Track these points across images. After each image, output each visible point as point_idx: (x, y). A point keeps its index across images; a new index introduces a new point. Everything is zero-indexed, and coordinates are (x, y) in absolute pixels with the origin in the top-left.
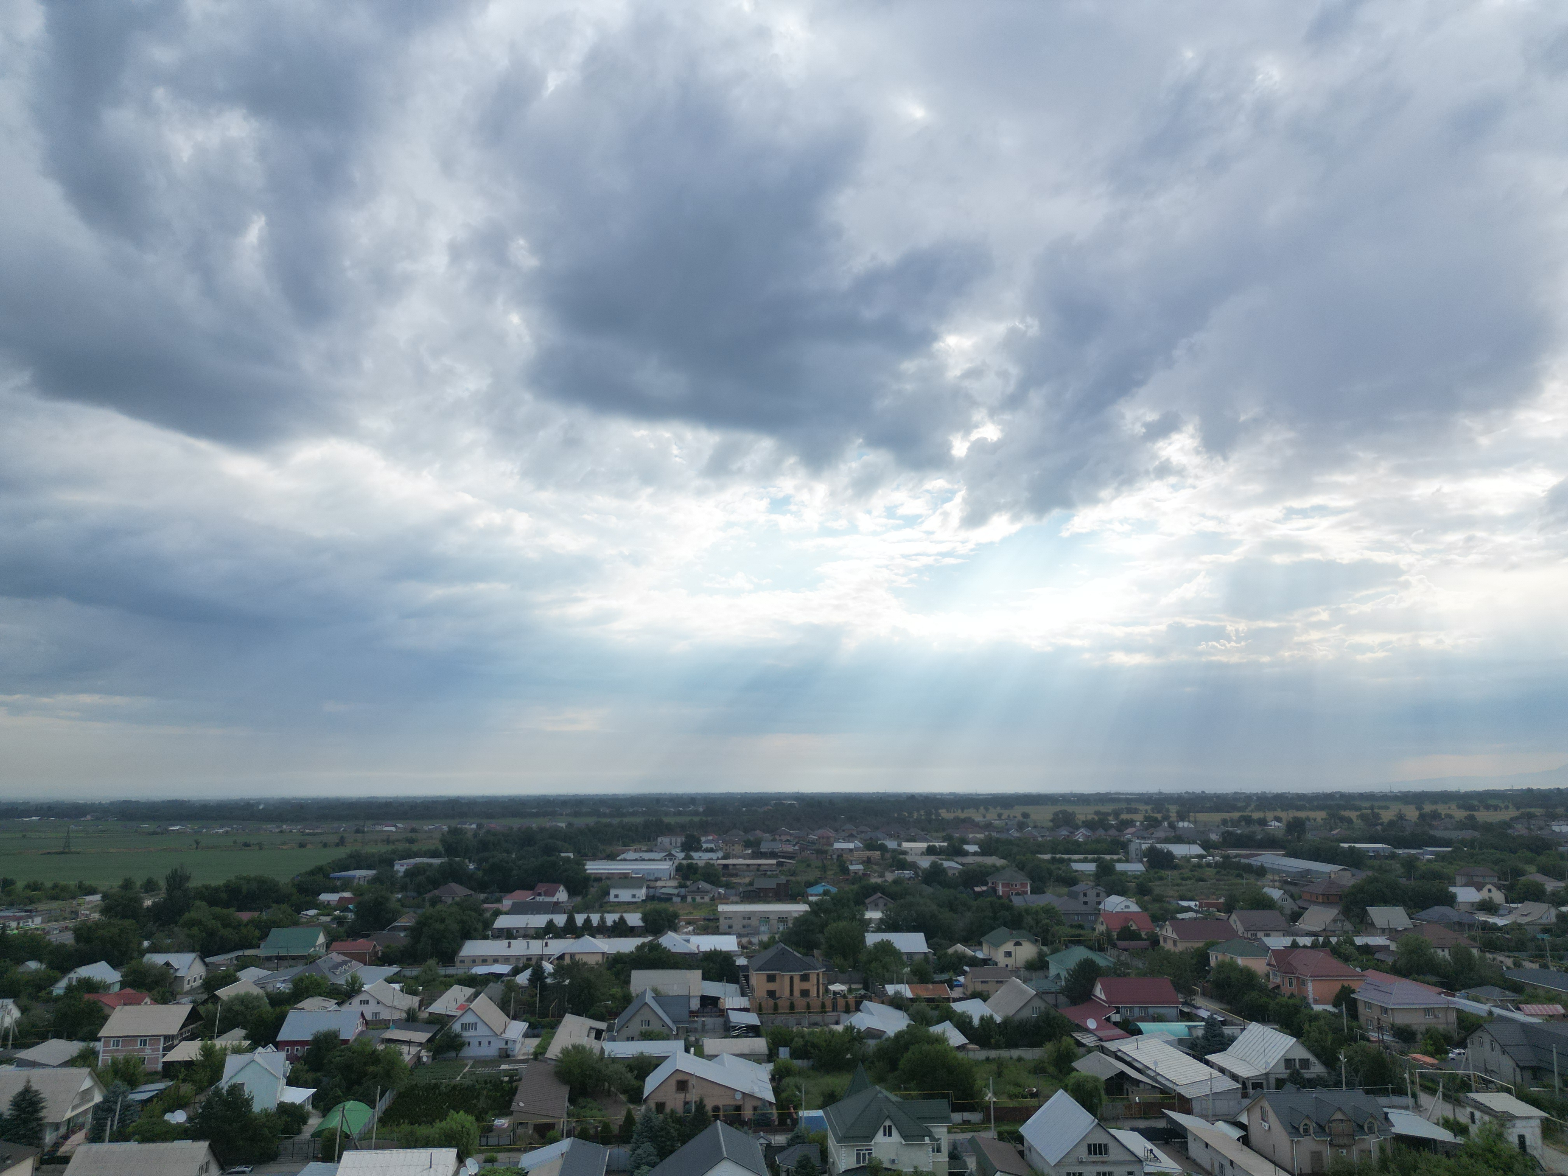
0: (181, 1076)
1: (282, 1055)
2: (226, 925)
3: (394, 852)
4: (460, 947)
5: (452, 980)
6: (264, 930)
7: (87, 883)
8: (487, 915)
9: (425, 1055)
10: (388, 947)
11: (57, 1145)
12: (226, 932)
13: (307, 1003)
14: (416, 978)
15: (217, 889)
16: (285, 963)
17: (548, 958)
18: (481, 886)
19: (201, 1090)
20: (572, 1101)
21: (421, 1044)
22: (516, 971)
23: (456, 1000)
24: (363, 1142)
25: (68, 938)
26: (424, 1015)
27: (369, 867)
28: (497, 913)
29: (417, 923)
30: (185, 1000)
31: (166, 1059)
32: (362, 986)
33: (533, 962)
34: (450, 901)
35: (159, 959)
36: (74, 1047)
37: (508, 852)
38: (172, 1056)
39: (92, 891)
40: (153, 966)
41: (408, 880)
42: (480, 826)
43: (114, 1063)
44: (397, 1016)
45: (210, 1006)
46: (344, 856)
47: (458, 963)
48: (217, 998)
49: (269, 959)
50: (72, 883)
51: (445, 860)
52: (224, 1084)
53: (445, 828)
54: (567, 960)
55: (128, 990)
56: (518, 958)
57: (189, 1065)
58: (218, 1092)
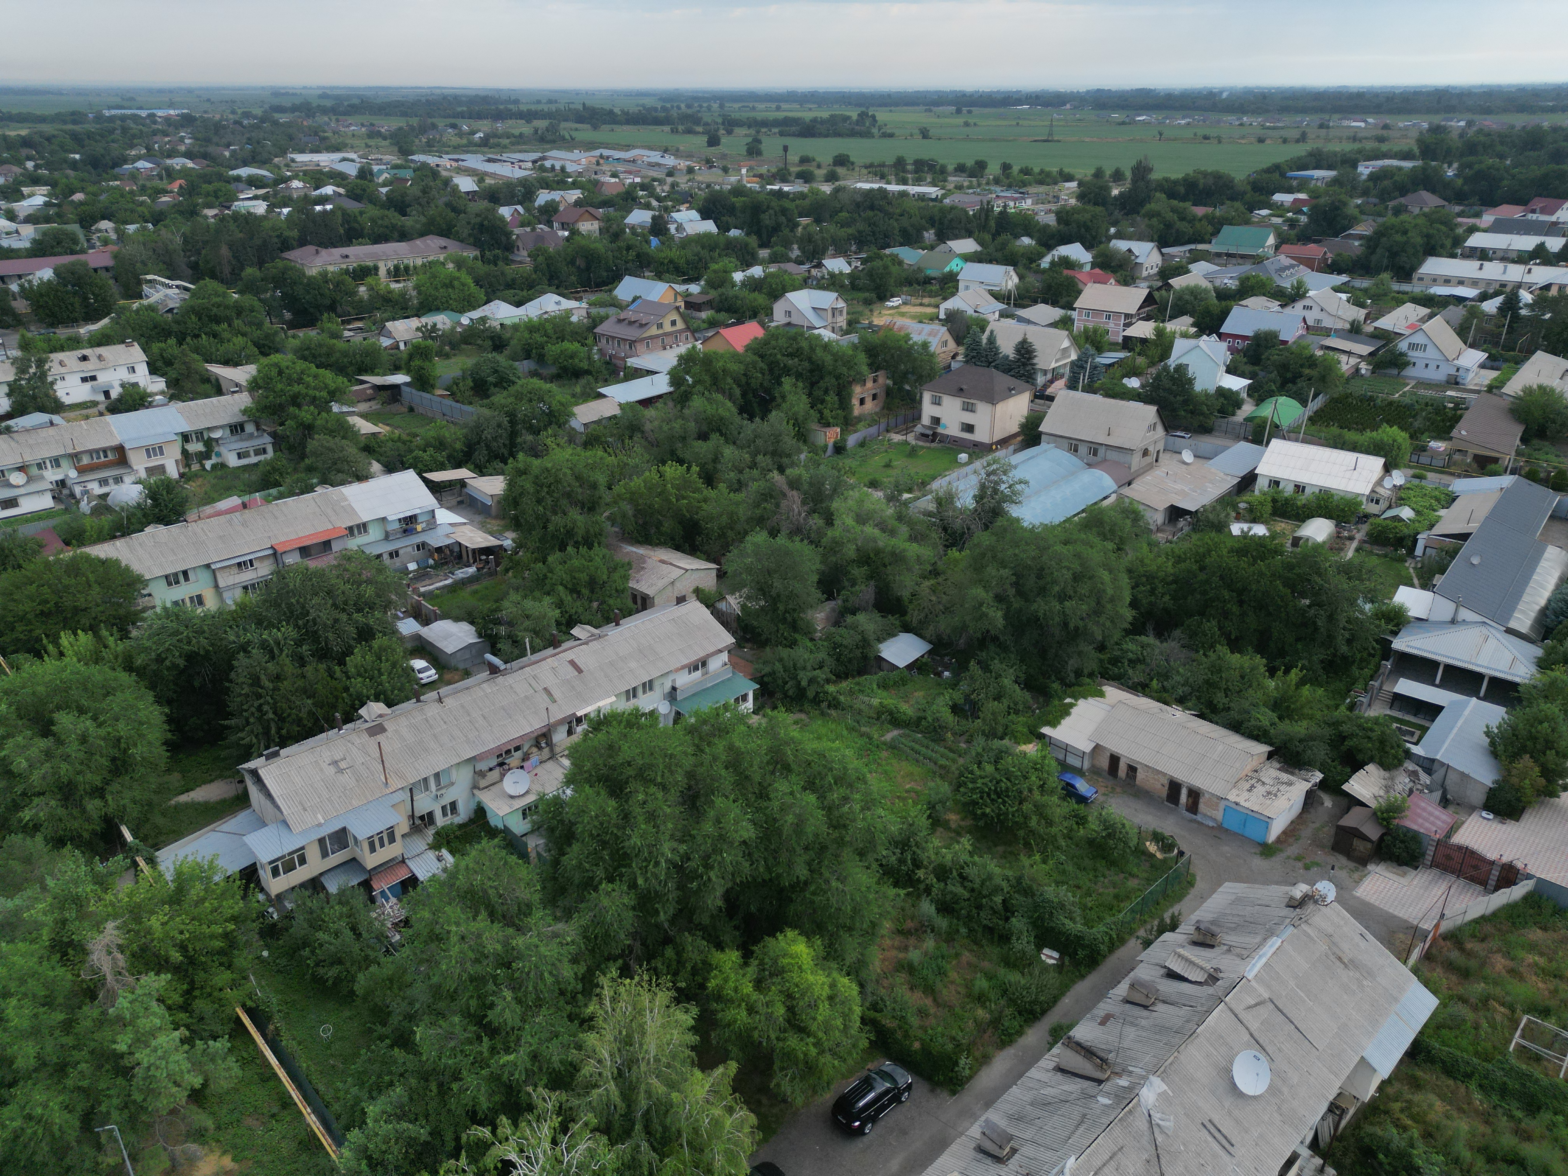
0: (1137, 350)
1: (1224, 345)
2: (1182, 219)
3: (1360, 151)
4: (1420, 263)
5: (1405, 297)
6: (1216, 226)
7: (1066, 170)
8: (1460, 231)
9: (1364, 368)
10: (1339, 255)
11: (1046, 386)
12: (1183, 226)
13: (1251, 301)
14: (1365, 291)
15: (1176, 182)
16: (1234, 261)
17: (1529, 287)
18: (1459, 197)
19: (1152, 364)
20: (1523, 440)
21: (1361, 356)
22: (1484, 297)
23: (1406, 318)
24: (1291, 434)
25: (1050, 220)
26: (1369, 328)
27: (1330, 168)
28: (1472, 230)
29: (1375, 233)
30: (1144, 284)
31: (1126, 333)
32: (1307, 291)
33: (1508, 289)
34: (1416, 211)
35: (1122, 245)
36: (1056, 313)
37: (1502, 157)
38: (1131, 332)
39: (1069, 178)
40: (1117, 251)
41: (1371, 184)
42: (1470, 124)
43: (1086, 330)
44: (1339, 325)
45: (1163, 292)
46: (1304, 154)
47: (1415, 281)
48: (1170, 286)
49: (1219, 255)
50: (1055, 170)
51: (1419, 163)
52: (1172, 362)
53: (1425, 125)
54: (1554, 292)
55: (1097, 271)
56: (1489, 282)
57: (1144, 341)
58: (1166, 368)
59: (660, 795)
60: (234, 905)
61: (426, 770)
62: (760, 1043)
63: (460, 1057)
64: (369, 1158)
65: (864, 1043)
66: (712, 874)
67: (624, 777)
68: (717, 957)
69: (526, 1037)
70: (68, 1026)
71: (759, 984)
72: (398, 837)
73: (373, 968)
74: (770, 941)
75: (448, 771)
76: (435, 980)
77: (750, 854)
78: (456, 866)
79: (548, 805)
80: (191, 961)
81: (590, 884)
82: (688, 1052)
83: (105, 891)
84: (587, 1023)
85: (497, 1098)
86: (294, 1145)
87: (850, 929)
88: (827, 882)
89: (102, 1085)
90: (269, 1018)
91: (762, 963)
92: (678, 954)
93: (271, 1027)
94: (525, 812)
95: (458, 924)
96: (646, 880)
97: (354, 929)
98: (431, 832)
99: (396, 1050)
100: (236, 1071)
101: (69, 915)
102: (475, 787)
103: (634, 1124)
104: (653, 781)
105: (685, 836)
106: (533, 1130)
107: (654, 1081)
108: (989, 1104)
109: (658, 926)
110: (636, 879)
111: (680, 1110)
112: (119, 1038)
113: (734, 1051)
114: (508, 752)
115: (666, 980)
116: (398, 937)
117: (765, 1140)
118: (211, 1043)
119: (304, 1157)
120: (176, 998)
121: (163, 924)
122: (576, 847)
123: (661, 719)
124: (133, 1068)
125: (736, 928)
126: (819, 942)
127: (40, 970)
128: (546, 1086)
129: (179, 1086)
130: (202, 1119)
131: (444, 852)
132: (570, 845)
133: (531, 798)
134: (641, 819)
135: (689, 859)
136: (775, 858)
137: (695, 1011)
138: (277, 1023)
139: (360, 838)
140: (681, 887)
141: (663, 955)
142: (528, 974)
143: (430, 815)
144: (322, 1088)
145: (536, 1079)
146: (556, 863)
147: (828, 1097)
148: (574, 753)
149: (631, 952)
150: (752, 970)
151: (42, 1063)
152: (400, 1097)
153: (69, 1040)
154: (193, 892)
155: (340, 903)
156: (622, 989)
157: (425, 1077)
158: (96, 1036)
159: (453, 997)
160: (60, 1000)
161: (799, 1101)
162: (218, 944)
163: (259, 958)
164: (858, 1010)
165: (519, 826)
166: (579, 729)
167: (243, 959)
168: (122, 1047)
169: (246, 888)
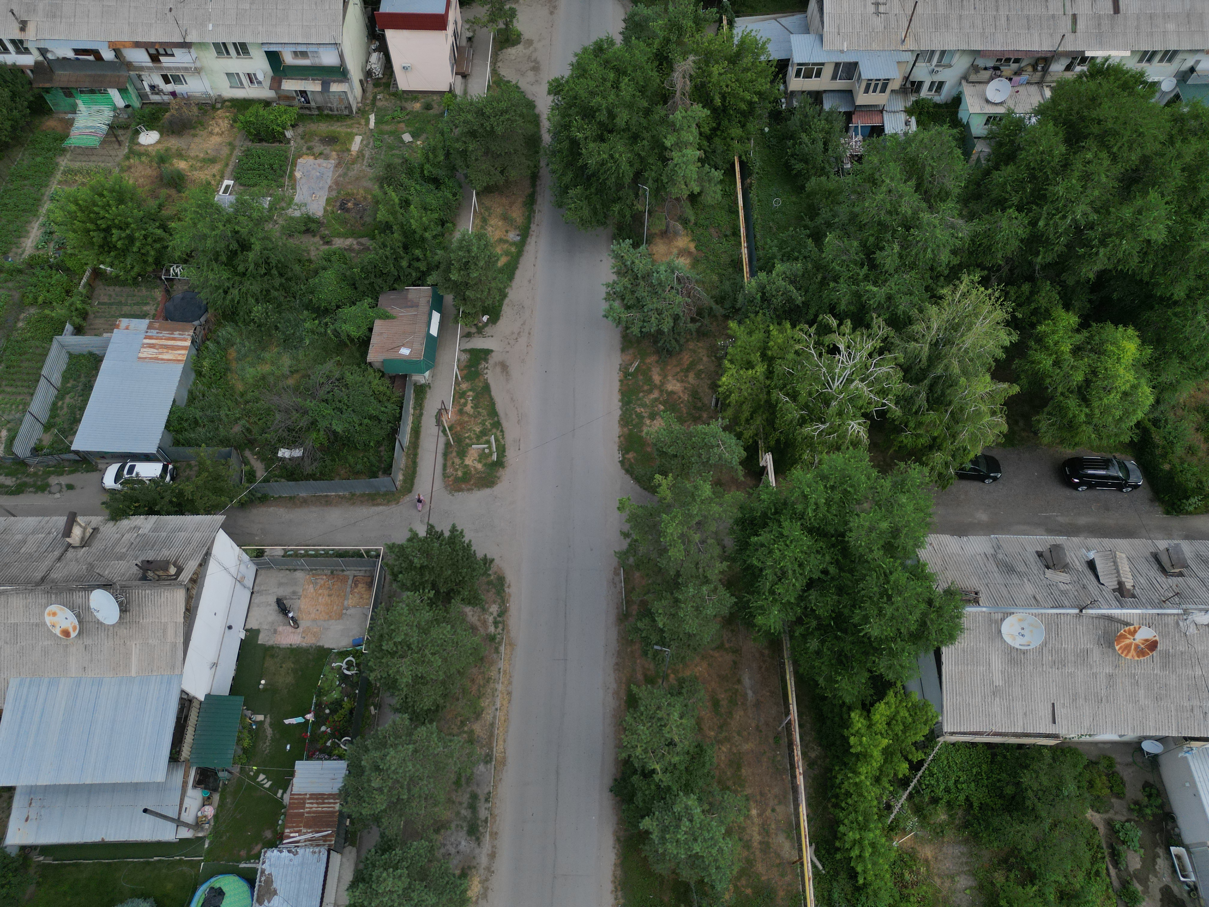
59: (1106, 163)
60: (763, 85)
61: (937, 46)
62: (1047, 388)
63: (844, 269)
64: (764, 294)
65: (1125, 438)
66: (1102, 251)
67: (1086, 131)
68: (1060, 312)
69: (891, 283)
70: (647, 112)
71: (1077, 351)
72: (888, 90)
73: (823, 178)
74: (1110, 327)
75: (953, 53)
76: (857, 209)
77: (1145, 253)
78: (916, 135)
79: (1011, 122)
80: (725, 109)
81: (1002, 204)
82: (991, 360)
83: (698, 31)
84: (936, 299)
85: (852, 308)
86: (728, 260)
87: (1183, 358)
88: (1196, 313)
89: (651, 161)
90: (750, 174)
91: (1091, 337)
92: (1032, 293)
93: (749, 181)
94: (990, 119)
95: (892, 179)
96: (1047, 225)
97: (825, 144)
98: (913, 98)
99: (810, 240)
100: (719, 196)
101: (673, 38)
102: (965, 77)
103: (925, 378)
104: (1109, 148)
105: (1102, 209)
106: (862, 339)
107: (955, 363)
108: (1188, 537)
109: (1031, 264)
110: (1039, 219)
111: (960, 391)
112: (669, 136)
113: (1024, 381)
114: (1008, 60)
115: (1010, 305)
116: (849, 166)
117: (1003, 445)
118: (713, 170)
119: (730, 270)
120: (706, 130)
121: (720, 74)
122: (1010, 169)
123: (1157, 95)
124: (668, 160)
125: (1090, 301)
126: (1149, 351)
127: (646, 67)
128: (885, 320)
129: (687, 186)
130: (690, 213)
131: (913, 120)
132: (1007, 165)
133: (1001, 110)
134: (1077, 174)
135: (1092, 228)
136: (1165, 269)
137: (1015, 338)
138: (753, 180)
139: (863, 77)
140: (1069, 246)
141: (1019, 287)
142: (918, 242)
143: (920, 83)
144: (758, 237)
145: (882, 312)
146: (987, 173)
147: (1069, 452)
148: (1059, 89)
149: (998, 270)
150: (1079, 338)
151: (627, 129)
152: (798, 270)
153: (644, 122)
154: (745, 60)
155: (826, 120)
156: (974, 292)
157: (818, 267)
158: (658, 128)
159: (861, 227)
160: (649, 93)
161: (1046, 440)
162: (743, 106)
163: (762, 130)
164: (1140, 415)
165: (978, 128)
166: (1078, 69)
167: (753, 126)
168: (668, 144)
169: (776, 76)
